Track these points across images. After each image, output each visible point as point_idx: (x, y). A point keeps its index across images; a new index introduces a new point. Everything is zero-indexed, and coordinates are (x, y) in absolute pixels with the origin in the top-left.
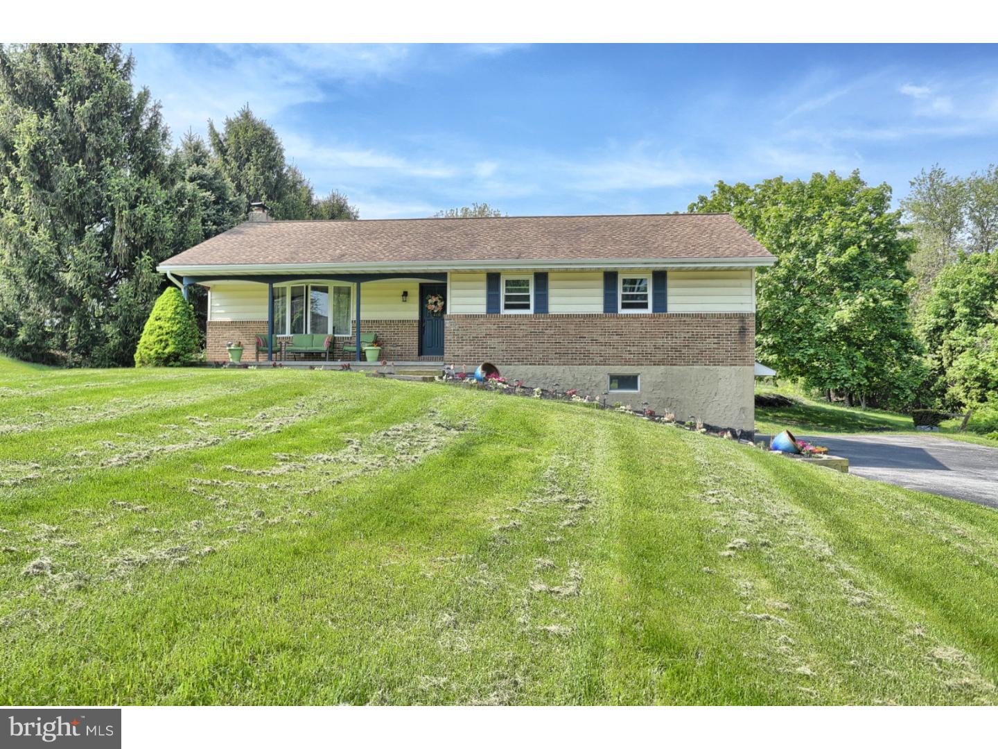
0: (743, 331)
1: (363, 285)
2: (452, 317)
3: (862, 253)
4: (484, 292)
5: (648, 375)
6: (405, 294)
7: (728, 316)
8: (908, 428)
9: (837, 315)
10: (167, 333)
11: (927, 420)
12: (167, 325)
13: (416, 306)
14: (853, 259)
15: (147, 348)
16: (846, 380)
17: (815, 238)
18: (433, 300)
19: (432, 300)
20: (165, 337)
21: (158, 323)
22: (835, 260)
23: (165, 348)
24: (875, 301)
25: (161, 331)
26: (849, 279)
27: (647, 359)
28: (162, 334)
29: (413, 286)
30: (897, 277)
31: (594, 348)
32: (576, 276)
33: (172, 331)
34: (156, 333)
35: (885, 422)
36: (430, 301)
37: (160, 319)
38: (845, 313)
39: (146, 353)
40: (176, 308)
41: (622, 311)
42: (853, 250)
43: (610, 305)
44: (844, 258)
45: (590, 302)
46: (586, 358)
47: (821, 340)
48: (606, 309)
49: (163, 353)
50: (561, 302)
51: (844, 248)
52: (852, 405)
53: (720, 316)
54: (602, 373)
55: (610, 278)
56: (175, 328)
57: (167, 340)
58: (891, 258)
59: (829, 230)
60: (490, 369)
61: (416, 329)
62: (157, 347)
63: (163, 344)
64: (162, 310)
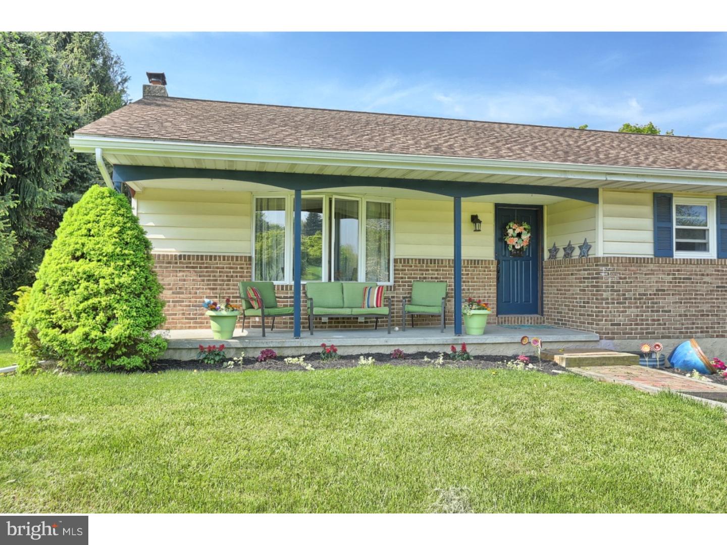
4: (648, 223)
6: (476, 219)
10: (109, 291)
12: (106, 271)
13: (490, 239)
15: (54, 326)
18: (516, 230)
19: (513, 229)
20: (104, 300)
21: (82, 266)
23: (104, 327)
25: (92, 286)
28: (96, 295)
29: (486, 207)
33: (120, 286)
34: (80, 291)
36: (510, 232)
37: (83, 256)
39: (54, 339)
40: (120, 232)
49: (103, 339)
56: (125, 279)
57: (109, 307)
61: (494, 275)
62: (86, 326)
63: (101, 317)
64: (89, 234)
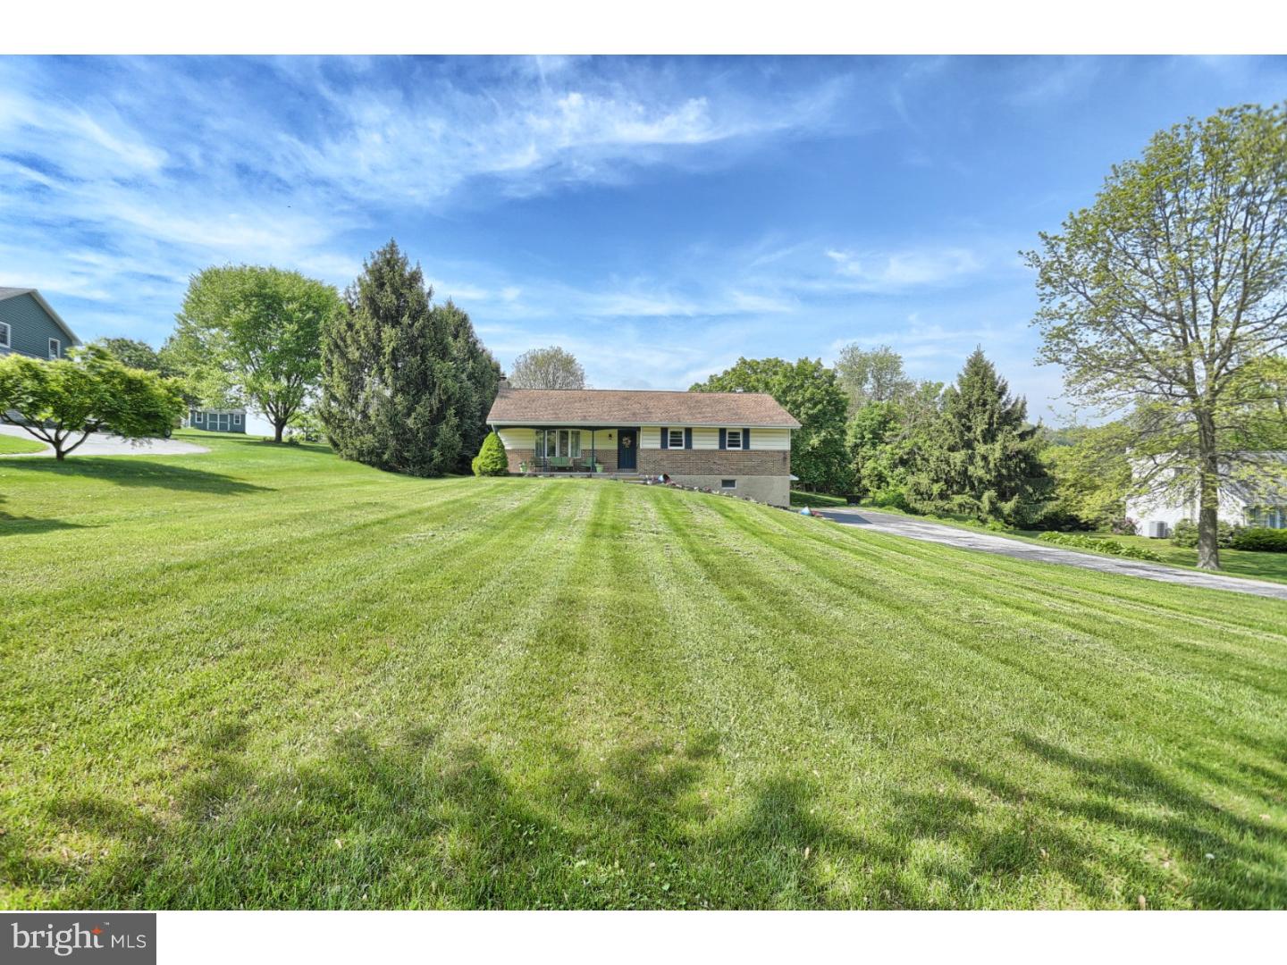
0: (785, 459)
1: (596, 432)
2: (642, 450)
3: (824, 407)
4: (659, 437)
5: (740, 480)
6: (610, 436)
7: (778, 452)
8: (842, 505)
9: (811, 442)
10: (496, 458)
11: (854, 500)
12: (495, 453)
13: (616, 443)
14: (820, 411)
15: (485, 466)
16: (815, 478)
17: (800, 399)
18: (626, 439)
21: (490, 452)
22: (811, 412)
23: (496, 466)
24: (831, 435)
26: (817, 422)
27: (740, 472)
29: (615, 433)
30: (840, 421)
31: (714, 467)
32: (705, 430)
33: (499, 457)
35: (830, 501)
36: (624, 440)
37: (490, 450)
38: (815, 441)
39: (485, 469)
41: (728, 449)
42: (820, 407)
43: (722, 445)
44: (815, 411)
45: (712, 444)
46: (711, 471)
47: (803, 456)
48: (720, 447)
49: (496, 469)
50: (699, 444)
51: (815, 405)
52: (807, 491)
53: (774, 451)
54: (719, 479)
55: (722, 431)
57: (496, 462)
58: (837, 409)
59: (808, 395)
60: (666, 477)
61: (616, 455)
63: (495, 464)
